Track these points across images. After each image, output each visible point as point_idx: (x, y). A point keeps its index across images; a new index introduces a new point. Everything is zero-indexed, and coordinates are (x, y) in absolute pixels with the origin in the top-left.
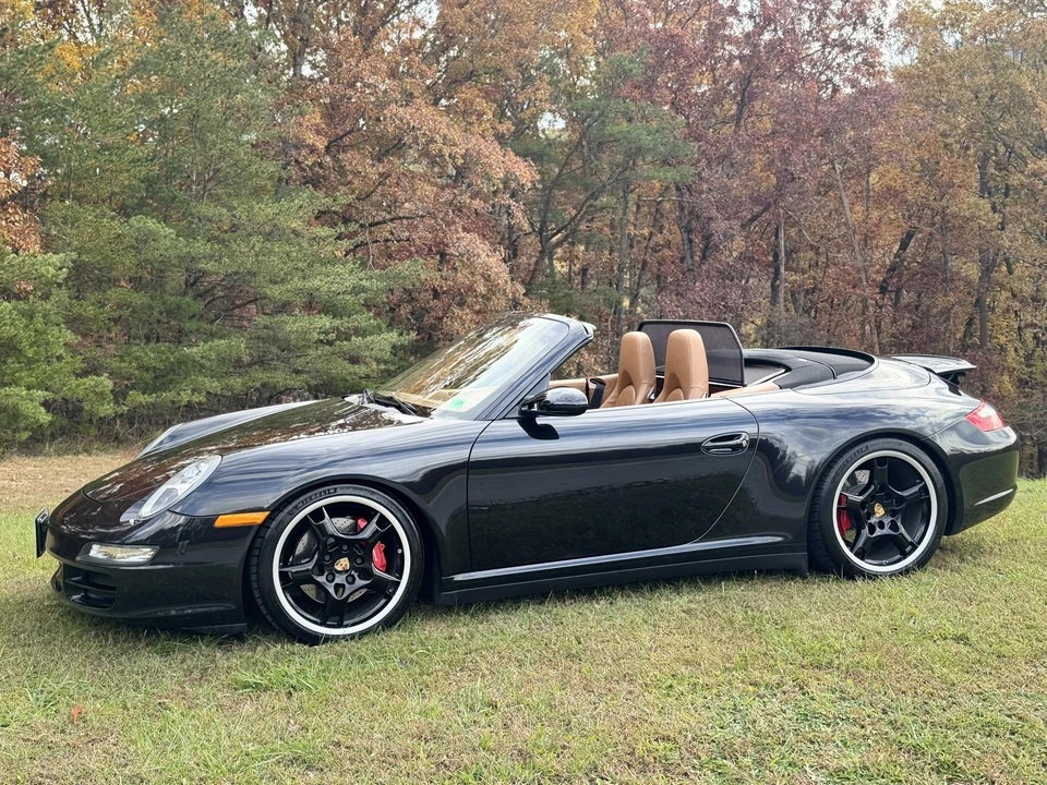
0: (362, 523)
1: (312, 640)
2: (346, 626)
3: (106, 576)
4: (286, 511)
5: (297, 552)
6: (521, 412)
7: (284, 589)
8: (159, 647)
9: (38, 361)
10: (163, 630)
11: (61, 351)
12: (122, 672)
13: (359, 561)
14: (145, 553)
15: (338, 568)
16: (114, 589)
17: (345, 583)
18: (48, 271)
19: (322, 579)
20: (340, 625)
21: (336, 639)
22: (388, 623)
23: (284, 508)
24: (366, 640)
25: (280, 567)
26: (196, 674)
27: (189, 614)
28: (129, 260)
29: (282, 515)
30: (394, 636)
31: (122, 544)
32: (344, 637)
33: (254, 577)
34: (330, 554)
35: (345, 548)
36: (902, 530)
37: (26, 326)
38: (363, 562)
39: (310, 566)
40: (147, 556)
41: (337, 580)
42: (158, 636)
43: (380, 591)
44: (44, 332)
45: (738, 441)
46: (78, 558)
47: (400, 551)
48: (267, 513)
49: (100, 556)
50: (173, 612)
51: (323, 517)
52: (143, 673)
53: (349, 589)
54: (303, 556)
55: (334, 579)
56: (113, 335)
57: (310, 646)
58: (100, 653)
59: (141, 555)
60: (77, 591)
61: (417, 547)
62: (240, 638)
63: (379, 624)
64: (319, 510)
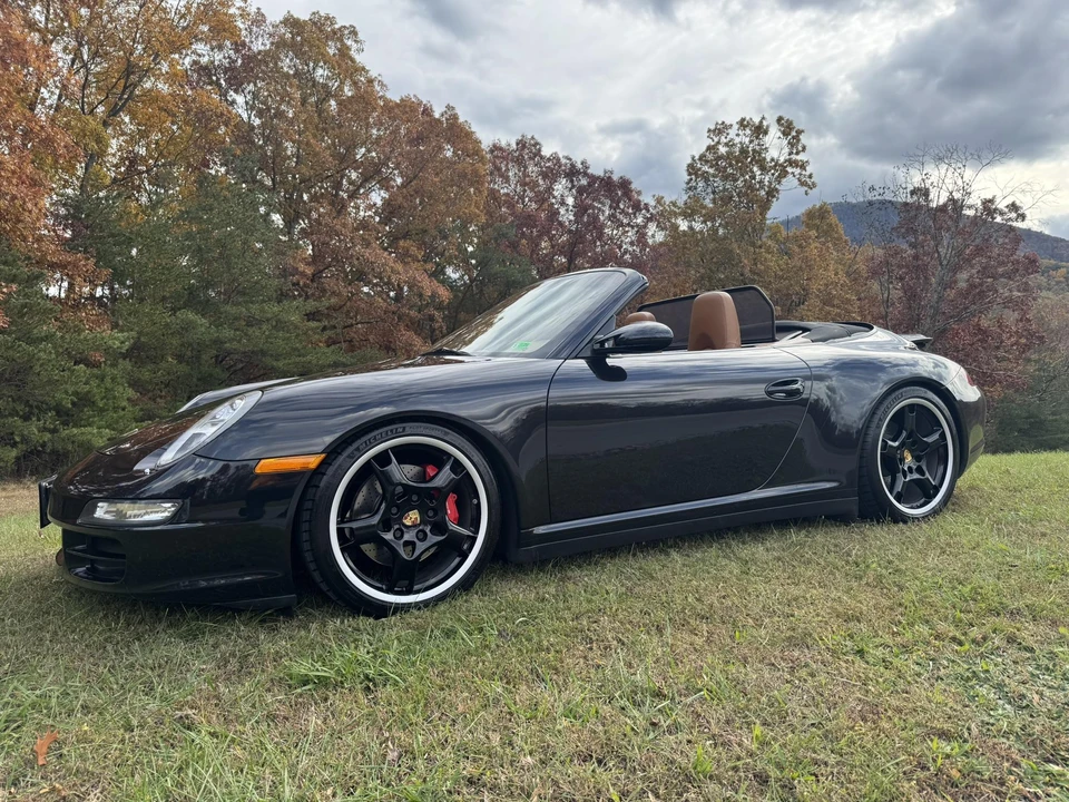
0: (431, 471)
1: (379, 611)
2: (418, 592)
3: (114, 542)
4: (345, 454)
5: (356, 506)
6: (594, 351)
7: (343, 550)
8: (184, 628)
9: (108, 410)
10: (189, 607)
11: (125, 403)
12: (132, 666)
13: (431, 513)
14: (166, 509)
15: (408, 522)
16: (123, 556)
17: (416, 540)
18: (114, 344)
19: (389, 536)
20: (409, 592)
21: (405, 608)
22: (465, 585)
23: (343, 450)
24: (442, 607)
25: (338, 523)
26: (233, 665)
27: (220, 586)
28: (175, 342)
29: (341, 458)
30: (476, 601)
31: (136, 499)
32: (417, 606)
33: (305, 536)
34: (397, 506)
35: (415, 498)
36: (927, 475)
37: (99, 385)
38: (436, 514)
39: (375, 520)
40: (166, 514)
41: (407, 537)
42: (183, 615)
43: (454, 548)
44: (112, 389)
45: (795, 386)
46: (79, 521)
47: (475, 501)
48: (323, 456)
49: (108, 517)
50: (203, 584)
51: (390, 462)
52: (160, 667)
53: (421, 547)
54: (363, 510)
55: (402, 536)
56: (163, 393)
57: (377, 618)
58: (106, 640)
59: (160, 512)
60: (81, 562)
61: (495, 498)
62: (287, 612)
63: (455, 587)
64: (384, 454)
